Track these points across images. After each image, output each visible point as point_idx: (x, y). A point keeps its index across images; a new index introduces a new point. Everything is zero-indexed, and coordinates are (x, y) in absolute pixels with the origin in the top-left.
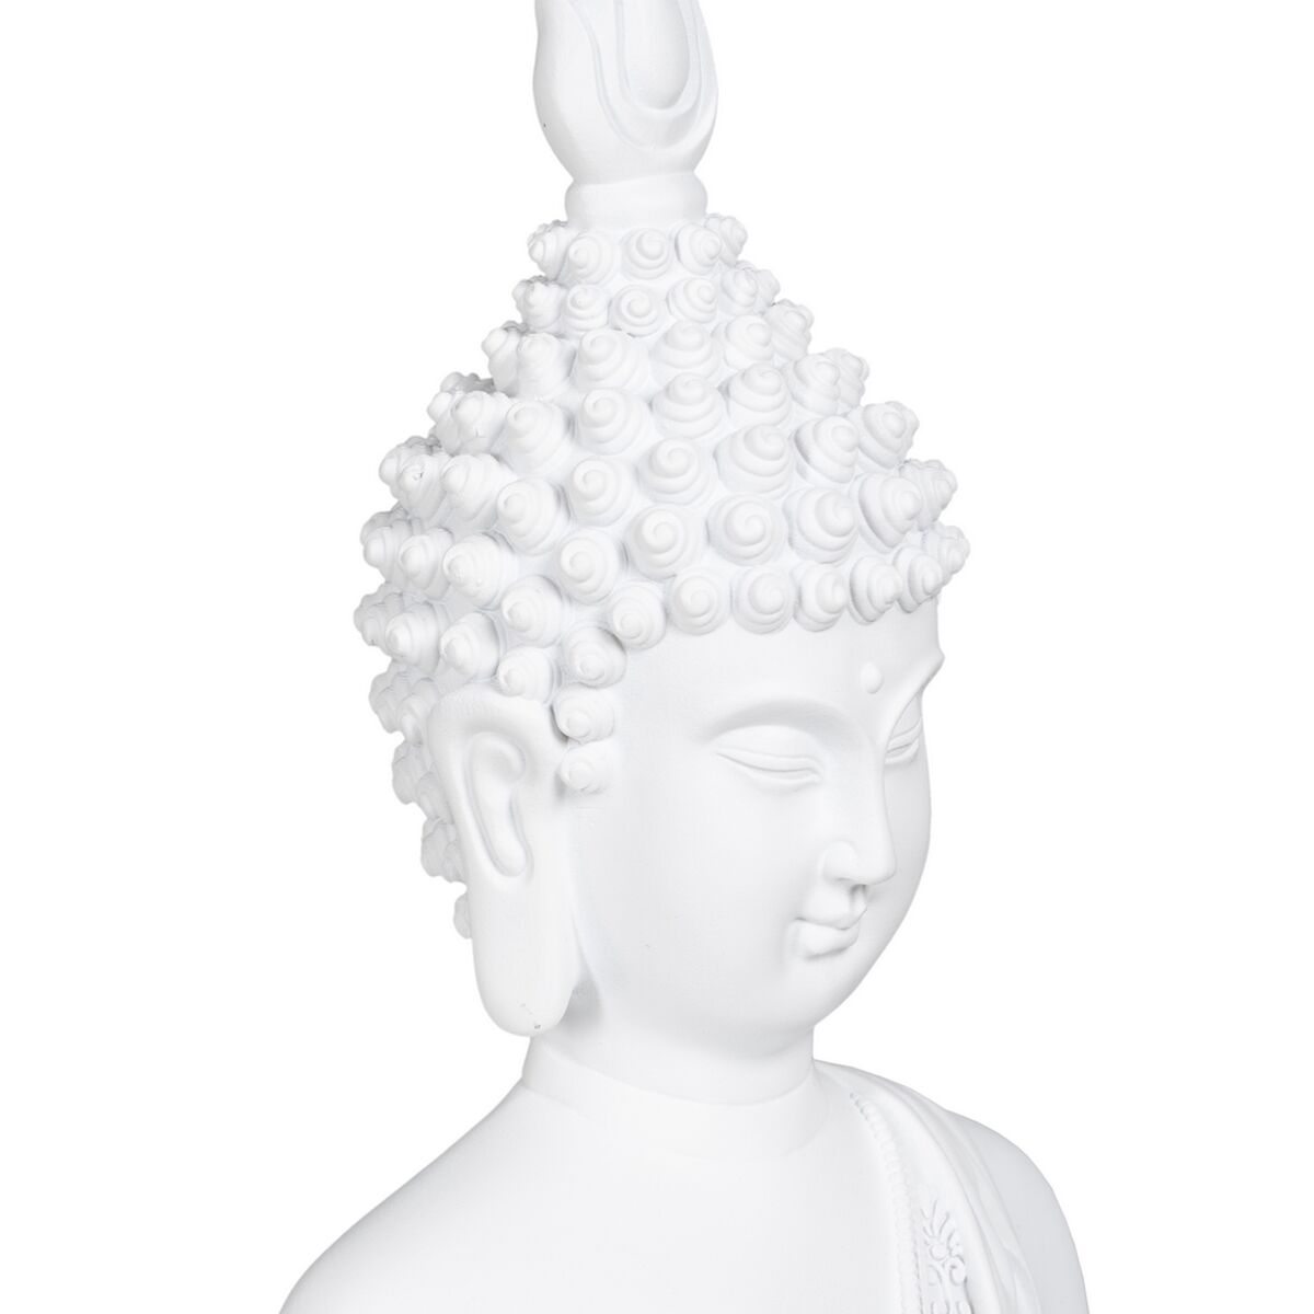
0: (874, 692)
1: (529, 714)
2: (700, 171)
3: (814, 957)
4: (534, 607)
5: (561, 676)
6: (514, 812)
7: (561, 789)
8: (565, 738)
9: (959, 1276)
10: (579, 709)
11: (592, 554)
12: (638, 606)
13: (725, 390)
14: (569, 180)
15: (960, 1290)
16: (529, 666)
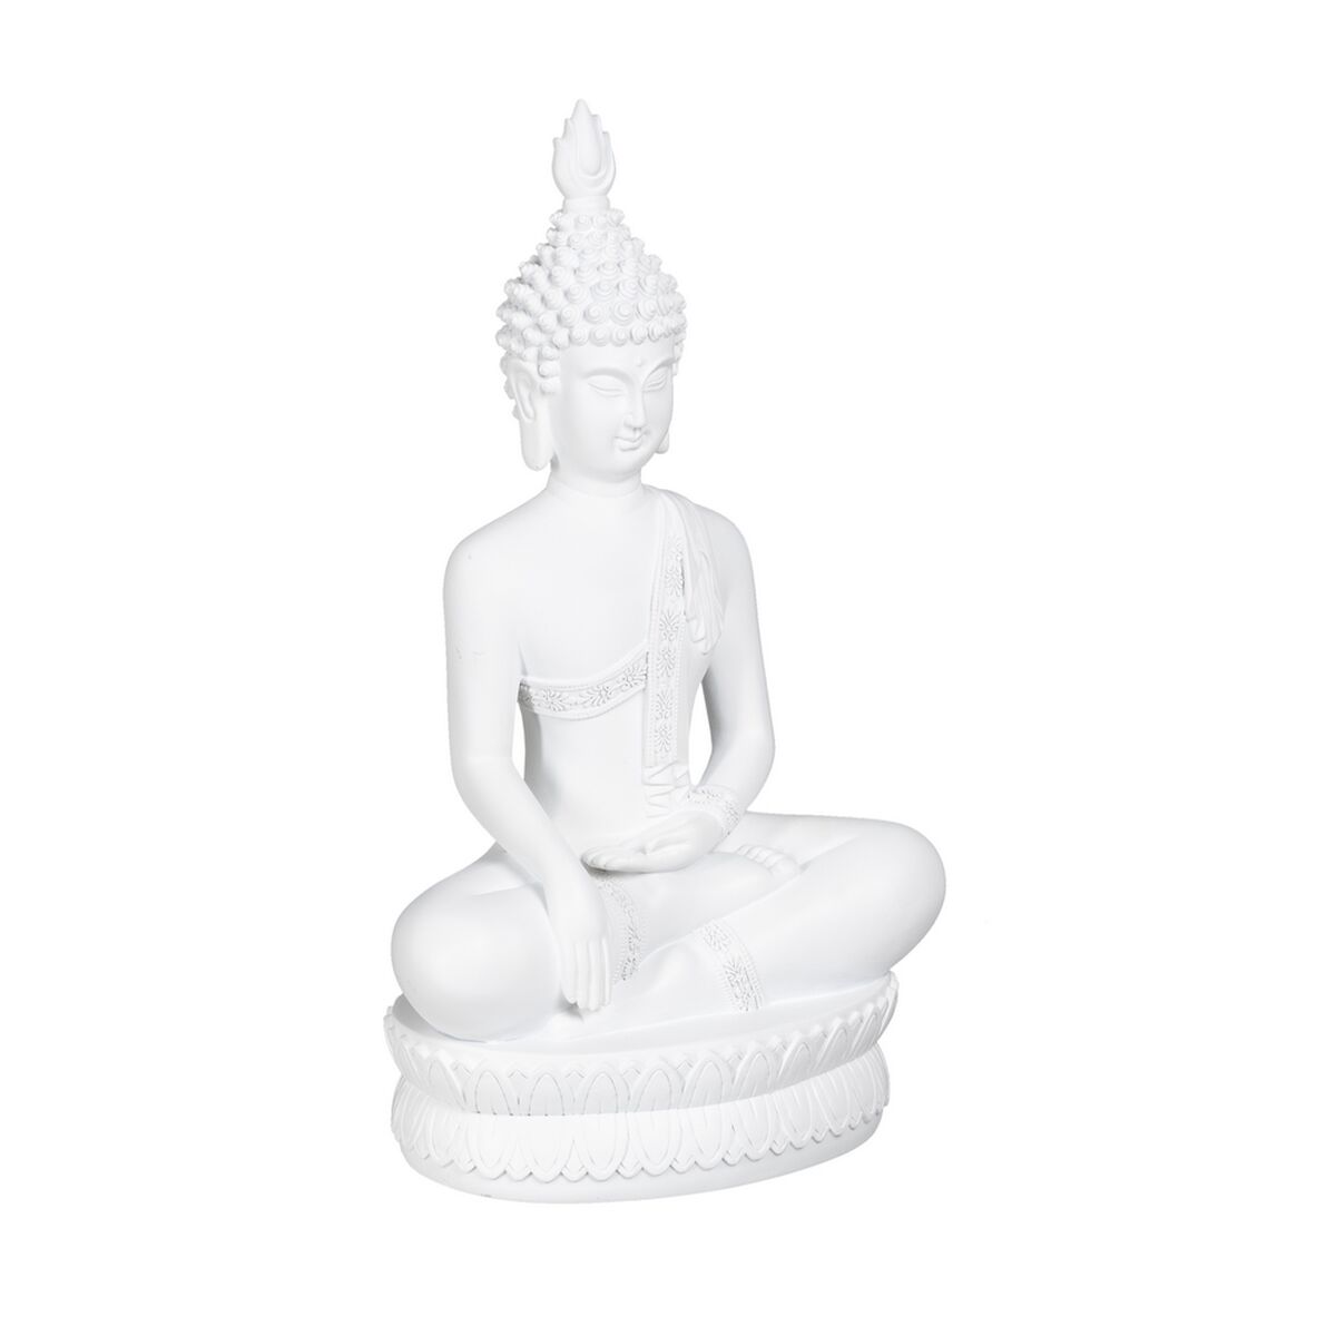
0: (640, 366)
1: (531, 367)
2: (609, 195)
3: (624, 450)
4: (533, 335)
5: (540, 357)
6: (530, 399)
7: (543, 393)
8: (543, 376)
9: (679, 558)
10: (547, 367)
11: (549, 319)
12: (561, 336)
13: (598, 269)
14: (563, 198)
15: (679, 564)
16: (531, 353)
